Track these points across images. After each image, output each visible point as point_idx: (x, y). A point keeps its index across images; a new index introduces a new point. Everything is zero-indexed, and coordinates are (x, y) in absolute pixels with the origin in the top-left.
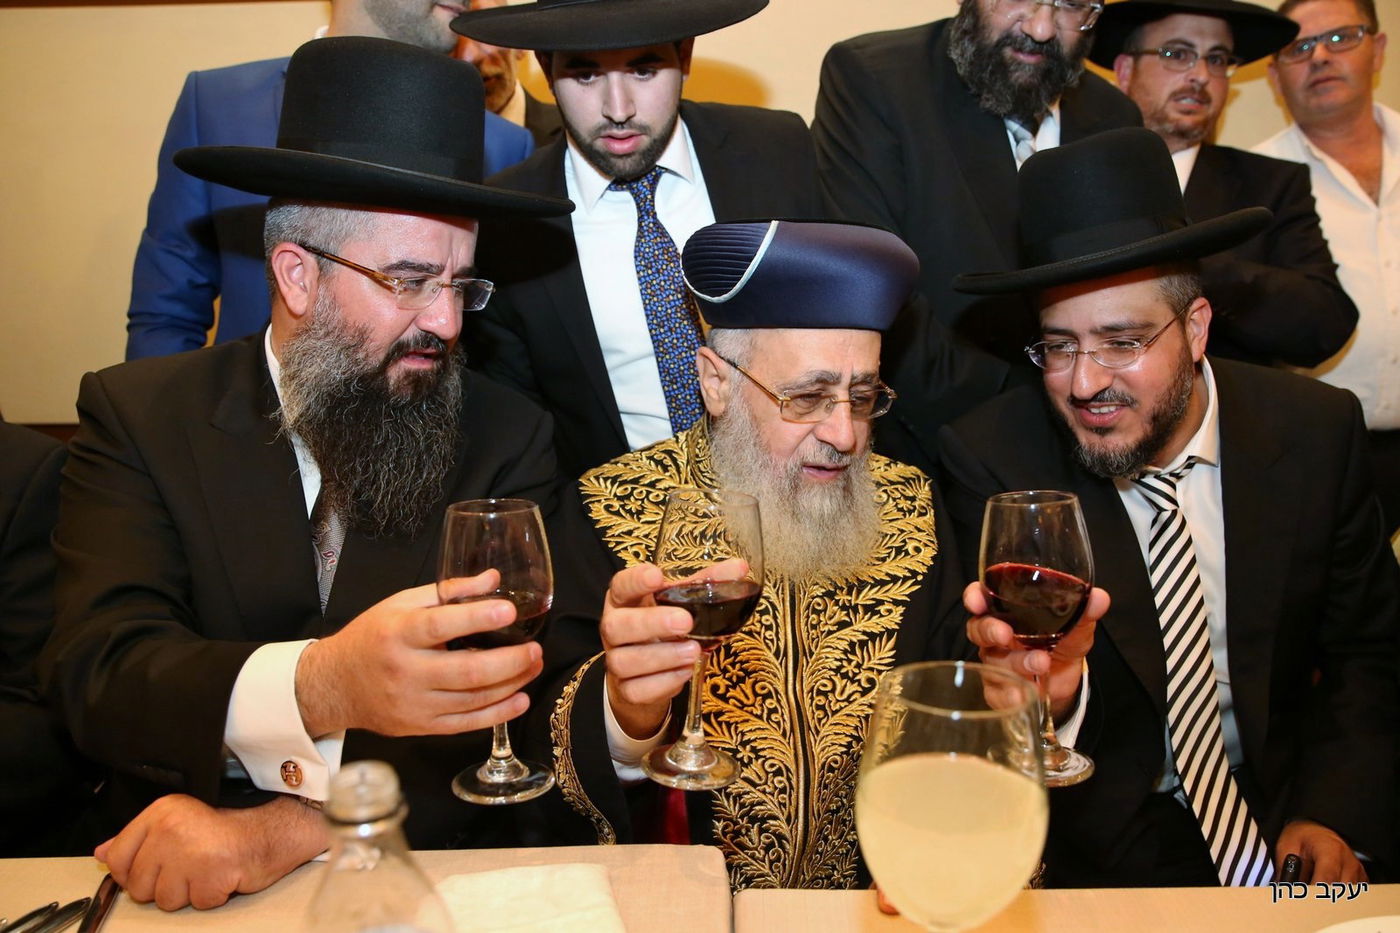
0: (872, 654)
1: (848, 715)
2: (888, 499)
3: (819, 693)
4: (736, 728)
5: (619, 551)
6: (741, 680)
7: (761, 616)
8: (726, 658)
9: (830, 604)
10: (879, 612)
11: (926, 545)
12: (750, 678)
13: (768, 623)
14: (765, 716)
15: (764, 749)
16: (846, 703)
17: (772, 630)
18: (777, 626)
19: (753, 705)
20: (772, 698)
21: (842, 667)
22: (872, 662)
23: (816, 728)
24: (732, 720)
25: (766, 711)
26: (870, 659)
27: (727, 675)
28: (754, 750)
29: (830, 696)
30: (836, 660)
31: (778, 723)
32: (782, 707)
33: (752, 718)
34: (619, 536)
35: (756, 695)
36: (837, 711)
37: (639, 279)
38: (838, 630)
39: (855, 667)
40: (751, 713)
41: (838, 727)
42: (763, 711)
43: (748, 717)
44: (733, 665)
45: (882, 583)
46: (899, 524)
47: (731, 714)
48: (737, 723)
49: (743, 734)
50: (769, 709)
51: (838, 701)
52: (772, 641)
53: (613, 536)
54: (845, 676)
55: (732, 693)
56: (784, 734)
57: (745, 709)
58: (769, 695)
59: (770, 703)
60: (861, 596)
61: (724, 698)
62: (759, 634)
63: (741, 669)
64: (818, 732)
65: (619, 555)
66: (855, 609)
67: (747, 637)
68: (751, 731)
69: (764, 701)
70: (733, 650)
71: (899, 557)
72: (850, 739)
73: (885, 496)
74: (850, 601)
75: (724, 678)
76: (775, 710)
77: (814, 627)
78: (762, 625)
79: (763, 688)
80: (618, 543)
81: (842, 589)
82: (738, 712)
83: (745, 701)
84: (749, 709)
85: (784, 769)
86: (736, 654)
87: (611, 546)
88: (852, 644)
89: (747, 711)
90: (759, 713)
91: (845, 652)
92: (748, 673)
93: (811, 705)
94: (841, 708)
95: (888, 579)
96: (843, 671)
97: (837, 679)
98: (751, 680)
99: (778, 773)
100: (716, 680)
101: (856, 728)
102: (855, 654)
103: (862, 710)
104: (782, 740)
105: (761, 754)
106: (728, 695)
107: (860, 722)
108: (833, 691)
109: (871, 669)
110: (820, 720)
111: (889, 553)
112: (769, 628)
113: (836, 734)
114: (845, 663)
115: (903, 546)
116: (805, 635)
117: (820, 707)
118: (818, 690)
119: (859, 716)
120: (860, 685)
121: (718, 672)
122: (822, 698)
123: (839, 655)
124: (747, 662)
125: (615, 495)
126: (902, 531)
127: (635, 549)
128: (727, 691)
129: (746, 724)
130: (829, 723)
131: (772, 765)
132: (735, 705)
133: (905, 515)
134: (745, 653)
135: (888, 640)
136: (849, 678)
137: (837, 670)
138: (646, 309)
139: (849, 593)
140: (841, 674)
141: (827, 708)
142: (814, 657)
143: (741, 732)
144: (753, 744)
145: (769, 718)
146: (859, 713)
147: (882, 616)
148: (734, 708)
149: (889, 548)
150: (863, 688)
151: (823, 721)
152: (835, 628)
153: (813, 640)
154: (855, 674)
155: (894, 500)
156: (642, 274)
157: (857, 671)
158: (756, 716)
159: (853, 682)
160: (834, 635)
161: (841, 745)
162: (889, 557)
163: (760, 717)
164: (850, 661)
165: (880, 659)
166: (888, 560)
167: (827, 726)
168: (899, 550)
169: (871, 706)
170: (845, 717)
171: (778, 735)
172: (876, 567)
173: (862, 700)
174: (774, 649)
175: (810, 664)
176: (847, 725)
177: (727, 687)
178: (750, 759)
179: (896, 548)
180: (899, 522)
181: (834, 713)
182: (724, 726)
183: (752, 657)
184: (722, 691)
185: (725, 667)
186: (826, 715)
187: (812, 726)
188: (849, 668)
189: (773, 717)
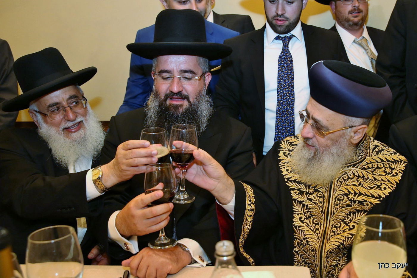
0: (356, 217)
1: (342, 236)
2: (383, 167)
3: (335, 227)
4: (304, 233)
5: (282, 168)
6: (310, 217)
7: (319, 198)
8: (306, 209)
9: (346, 198)
10: (364, 204)
11: (389, 188)
12: (312, 217)
13: (321, 201)
14: (314, 231)
15: (310, 242)
16: (343, 232)
17: (322, 203)
18: (324, 202)
19: (311, 226)
20: (319, 225)
21: (345, 219)
22: (355, 220)
23: (329, 238)
24: (303, 230)
25: (315, 229)
26: (355, 219)
27: (306, 215)
28: (307, 241)
29: (338, 228)
30: (343, 217)
31: (317, 234)
32: (320, 229)
33: (310, 230)
34: (284, 163)
35: (313, 223)
36: (339, 234)
37: (279, 64)
38: (346, 207)
39: (349, 220)
40: (310, 229)
41: (337, 239)
42: (314, 229)
43: (309, 229)
44: (308, 212)
45: (368, 196)
46: (383, 177)
47: (303, 228)
48: (304, 231)
49: (305, 235)
50: (316, 229)
51: (340, 231)
52: (321, 207)
53: (282, 163)
54: (345, 223)
55: (306, 221)
56: (318, 238)
57: (309, 227)
58: (318, 224)
59: (317, 227)
60: (359, 198)
61: (303, 222)
62: (317, 204)
63: (310, 214)
64: (329, 239)
65: (281, 170)
66: (355, 202)
67: (313, 204)
68: (308, 235)
69: (315, 226)
70: (308, 207)
71: (377, 189)
72: (340, 244)
73: (382, 166)
74: (354, 199)
75: (304, 215)
76: (318, 229)
77: (337, 205)
78: (319, 201)
79: (316, 221)
80: (282, 166)
81: (352, 194)
82: (306, 227)
83: (309, 224)
84: (310, 227)
85: (315, 250)
86: (309, 209)
87: (280, 166)
88: (350, 212)
89: (309, 228)
90: (313, 229)
91: (347, 214)
92: (312, 216)
93: (331, 230)
94: (341, 233)
95: (370, 195)
96: (345, 221)
97: (342, 223)
98: (313, 218)
99: (313, 251)
100: (301, 216)
101: (343, 241)
102: (350, 216)
103: (347, 235)
104: (317, 239)
105: (309, 243)
106: (304, 221)
107: (346, 239)
108: (340, 227)
109: (355, 222)
110: (331, 236)
111: (375, 187)
112: (321, 202)
113: (335, 241)
114: (346, 218)
115: (381, 186)
116: (333, 207)
117: (334, 232)
118: (335, 226)
119: (345, 237)
120: (349, 227)
121: (303, 213)
122: (335, 229)
123: (345, 215)
124: (312, 212)
125: (289, 149)
126: (382, 180)
127: (287, 168)
128: (304, 220)
129: (307, 232)
130: (334, 237)
131: (311, 248)
132: (306, 225)
133: (386, 175)
134: (312, 209)
135: (363, 213)
136: (346, 224)
137: (343, 220)
138: (278, 73)
139: (355, 196)
140: (344, 222)
141: (336, 232)
142: (335, 215)
143: (305, 234)
144: (307, 239)
145: (315, 232)
146: (346, 236)
147: (364, 205)
148: (305, 226)
149: (375, 185)
150: (350, 228)
151: (332, 237)
152: (346, 206)
153: (336, 209)
154: (349, 223)
155: (385, 168)
156: (280, 63)
157: (349, 222)
158: (311, 230)
159: (347, 225)
160: (345, 208)
161: (336, 245)
162: (374, 188)
163: (313, 231)
164: (348, 218)
165: (359, 219)
166: (373, 189)
167: (333, 238)
168: (378, 187)
169: (351, 234)
170: (341, 237)
171: (316, 238)
172: (368, 190)
173: (349, 232)
174: (321, 210)
175: (333, 217)
176: (341, 239)
177: (305, 218)
178: (305, 244)
179: (378, 185)
180: (383, 176)
181: (338, 234)
182: (300, 231)
183: (314, 211)
184: (302, 220)
185: (305, 212)
186: (335, 234)
187: (328, 237)
188: (347, 220)
189: (317, 231)
